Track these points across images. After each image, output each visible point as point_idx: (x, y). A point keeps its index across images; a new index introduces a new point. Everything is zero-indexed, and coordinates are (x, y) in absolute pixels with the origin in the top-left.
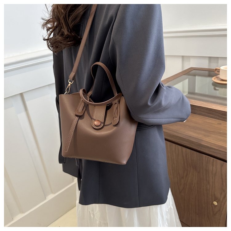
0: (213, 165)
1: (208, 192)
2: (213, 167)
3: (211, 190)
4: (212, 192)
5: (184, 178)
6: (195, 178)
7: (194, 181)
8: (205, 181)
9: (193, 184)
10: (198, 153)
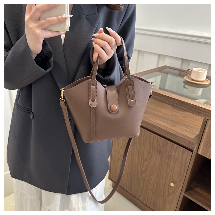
0: (176, 151)
1: (167, 174)
2: (175, 153)
3: (170, 173)
4: (171, 175)
5: (148, 161)
6: (158, 162)
7: (156, 164)
8: (166, 165)
9: (155, 166)
10: (164, 139)
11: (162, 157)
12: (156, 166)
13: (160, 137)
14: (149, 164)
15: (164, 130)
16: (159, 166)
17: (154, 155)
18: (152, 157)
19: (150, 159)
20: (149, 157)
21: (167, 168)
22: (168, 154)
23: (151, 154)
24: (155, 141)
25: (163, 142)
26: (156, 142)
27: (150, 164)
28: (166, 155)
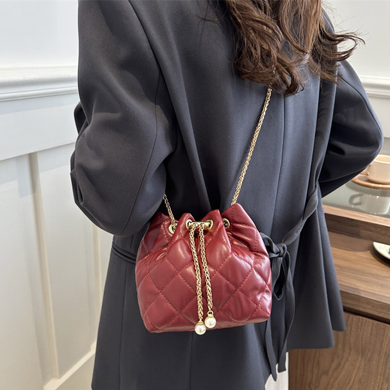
5: (330, 374)
6: (357, 372)
7: (353, 377)
8: (379, 377)
9: (348, 383)
10: (376, 322)
11: (369, 360)
12: (351, 382)
13: (365, 319)
14: (332, 380)
15: (375, 302)
16: (360, 381)
17: (347, 360)
18: (342, 363)
19: (336, 369)
20: (334, 365)
21: (382, 383)
22: (386, 353)
23: (338, 357)
24: (351, 329)
25: (372, 329)
26: (353, 329)
27: (336, 379)
28: (379, 355)
